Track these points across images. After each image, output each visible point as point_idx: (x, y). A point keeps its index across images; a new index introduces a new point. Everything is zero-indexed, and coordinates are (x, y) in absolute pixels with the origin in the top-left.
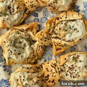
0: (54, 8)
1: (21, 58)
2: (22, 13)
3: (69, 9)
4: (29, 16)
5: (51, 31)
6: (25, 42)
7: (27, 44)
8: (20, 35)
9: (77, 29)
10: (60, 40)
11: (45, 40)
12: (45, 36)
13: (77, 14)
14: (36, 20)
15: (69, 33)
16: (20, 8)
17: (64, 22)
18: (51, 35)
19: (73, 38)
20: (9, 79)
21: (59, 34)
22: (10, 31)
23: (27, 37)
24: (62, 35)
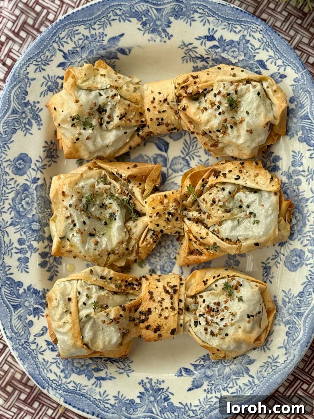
0: (215, 145)
1: (93, 246)
2: (128, 131)
3: (252, 159)
4: (145, 145)
5: (189, 199)
6: (115, 207)
7: (118, 214)
8: (107, 186)
9: (257, 215)
10: (206, 230)
11: (168, 219)
12: (170, 209)
13: (269, 176)
14: (159, 160)
15: (233, 220)
16: (129, 120)
17: (229, 188)
18: (186, 209)
19: (240, 235)
20: (48, 290)
21: (207, 214)
22: (84, 168)
23: (124, 197)
24: (214, 220)
